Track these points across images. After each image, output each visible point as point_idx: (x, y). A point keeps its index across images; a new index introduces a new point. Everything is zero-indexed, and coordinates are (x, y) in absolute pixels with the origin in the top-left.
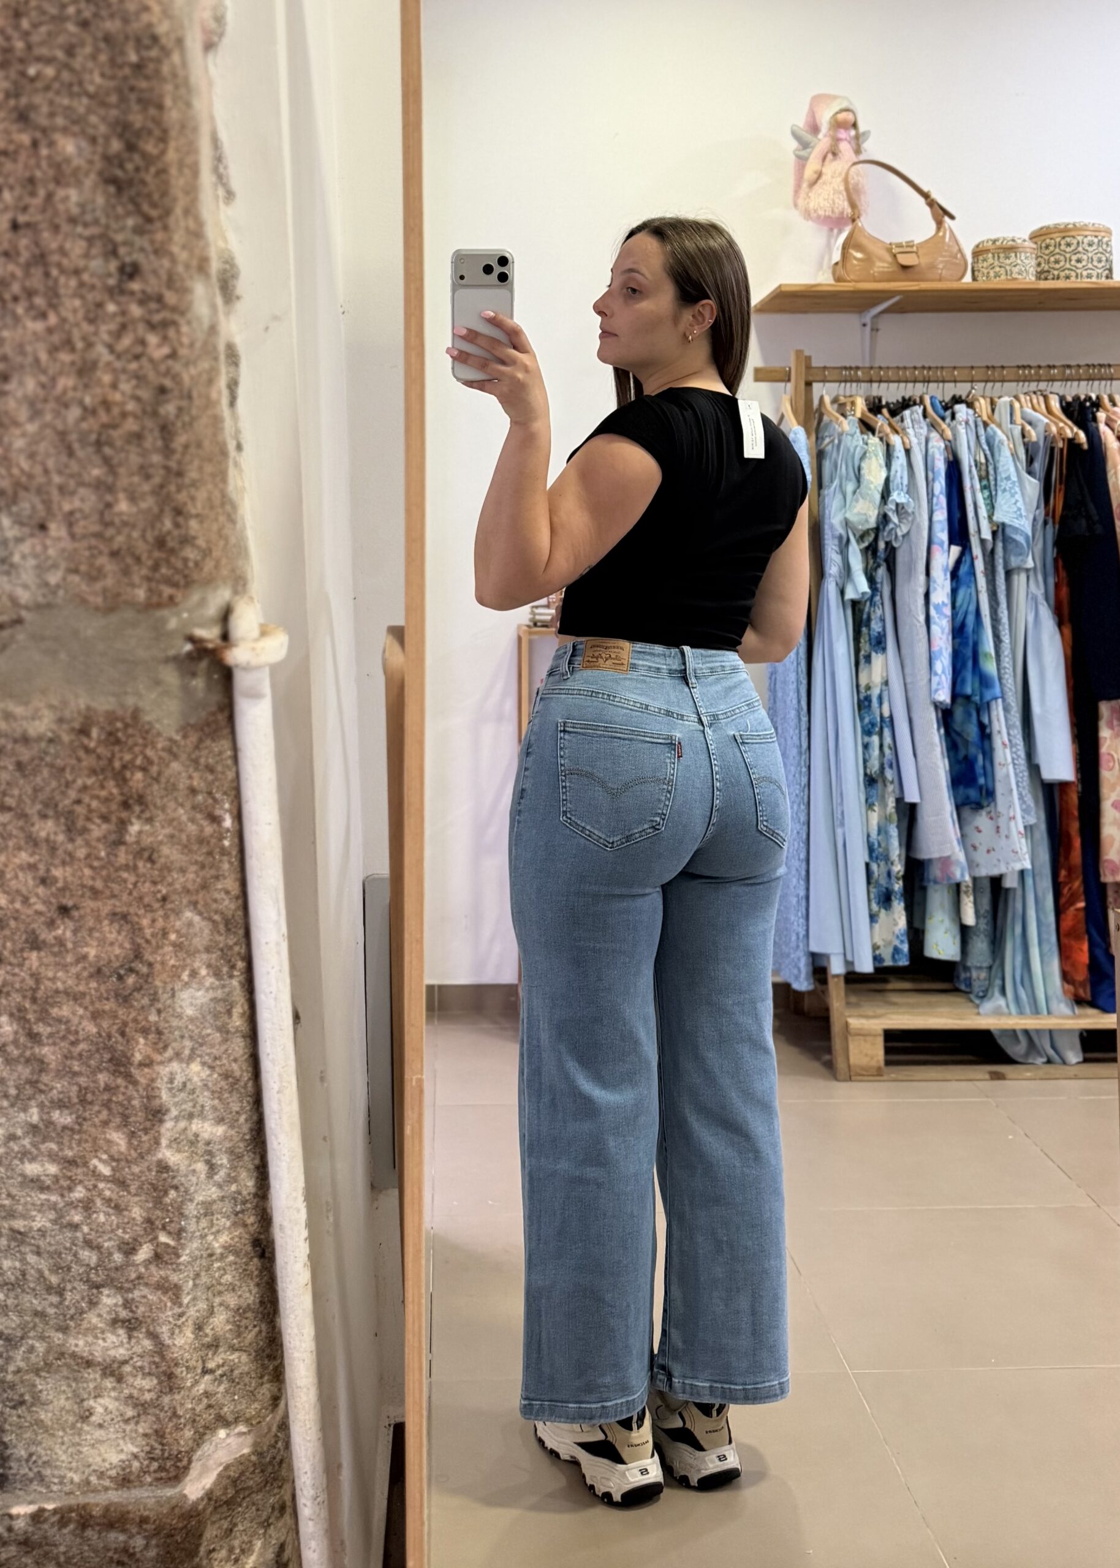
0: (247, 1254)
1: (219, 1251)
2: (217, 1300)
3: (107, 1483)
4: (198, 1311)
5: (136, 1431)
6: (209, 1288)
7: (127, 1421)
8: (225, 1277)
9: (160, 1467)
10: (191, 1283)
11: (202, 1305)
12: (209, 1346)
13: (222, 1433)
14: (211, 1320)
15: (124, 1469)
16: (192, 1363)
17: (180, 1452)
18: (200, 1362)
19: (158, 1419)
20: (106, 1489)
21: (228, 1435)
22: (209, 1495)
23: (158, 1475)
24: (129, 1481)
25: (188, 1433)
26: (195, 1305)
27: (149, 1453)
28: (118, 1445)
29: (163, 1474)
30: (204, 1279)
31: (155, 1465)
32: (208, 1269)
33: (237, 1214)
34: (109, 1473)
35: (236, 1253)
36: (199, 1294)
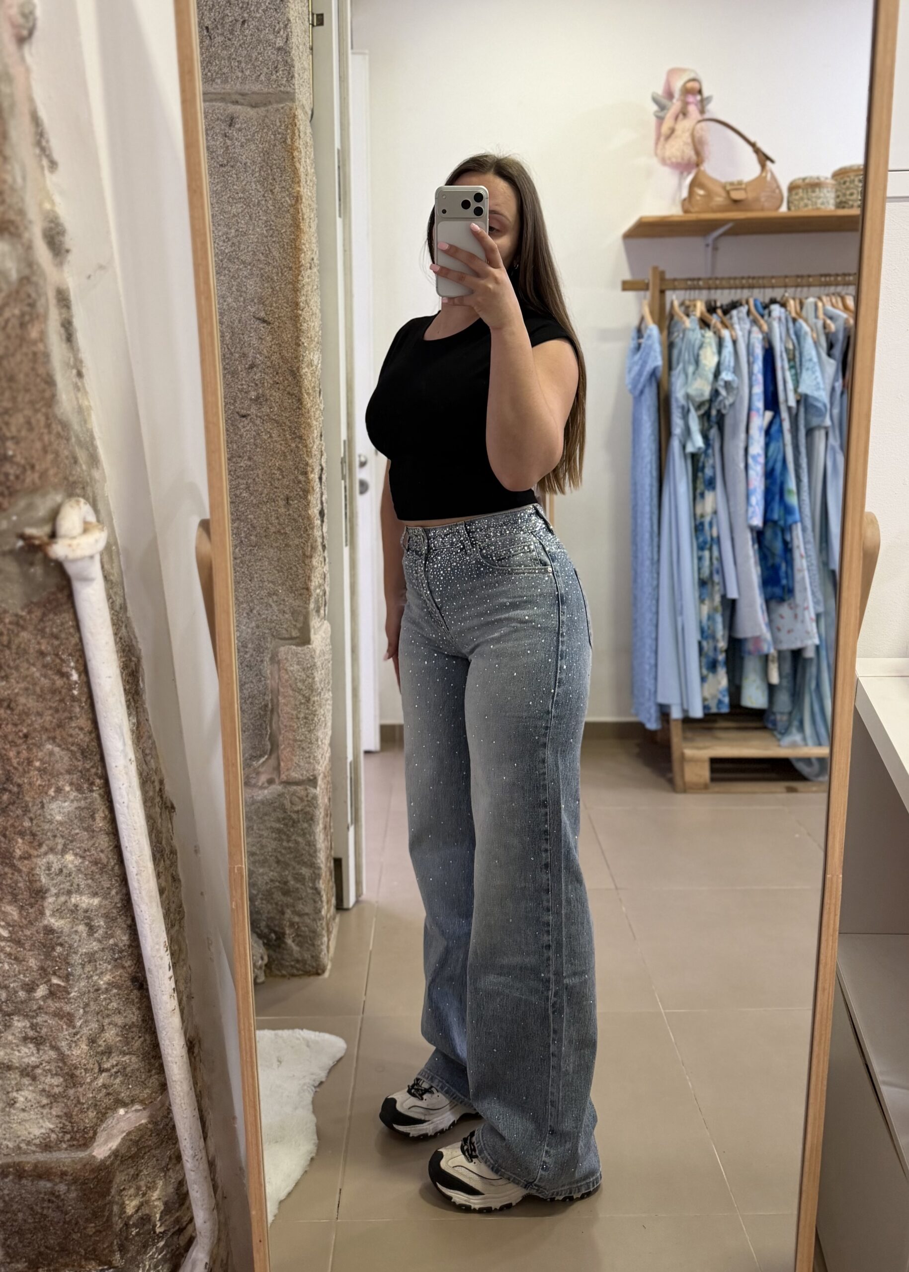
0: (128, 987)
1: (104, 987)
2: (107, 1021)
3: (33, 1148)
4: (91, 1030)
5: (51, 1113)
6: (98, 1013)
7: (43, 1107)
8: (112, 1004)
9: (71, 1138)
10: (81, 1011)
11: (94, 1025)
12: (103, 1053)
13: (122, 1111)
14: (103, 1035)
15: (45, 1139)
16: (90, 1066)
17: (86, 1128)
18: (96, 1065)
19: (66, 1105)
20: (34, 1152)
21: (127, 1112)
22: (115, 1154)
23: (71, 1143)
24: (50, 1147)
25: (92, 1114)
26: (87, 1026)
27: (62, 1128)
28: (39, 1123)
29: (75, 1143)
30: (93, 1006)
31: (68, 1137)
32: (96, 1000)
33: (116, 960)
34: (34, 1142)
35: (118, 987)
36: (90, 1018)
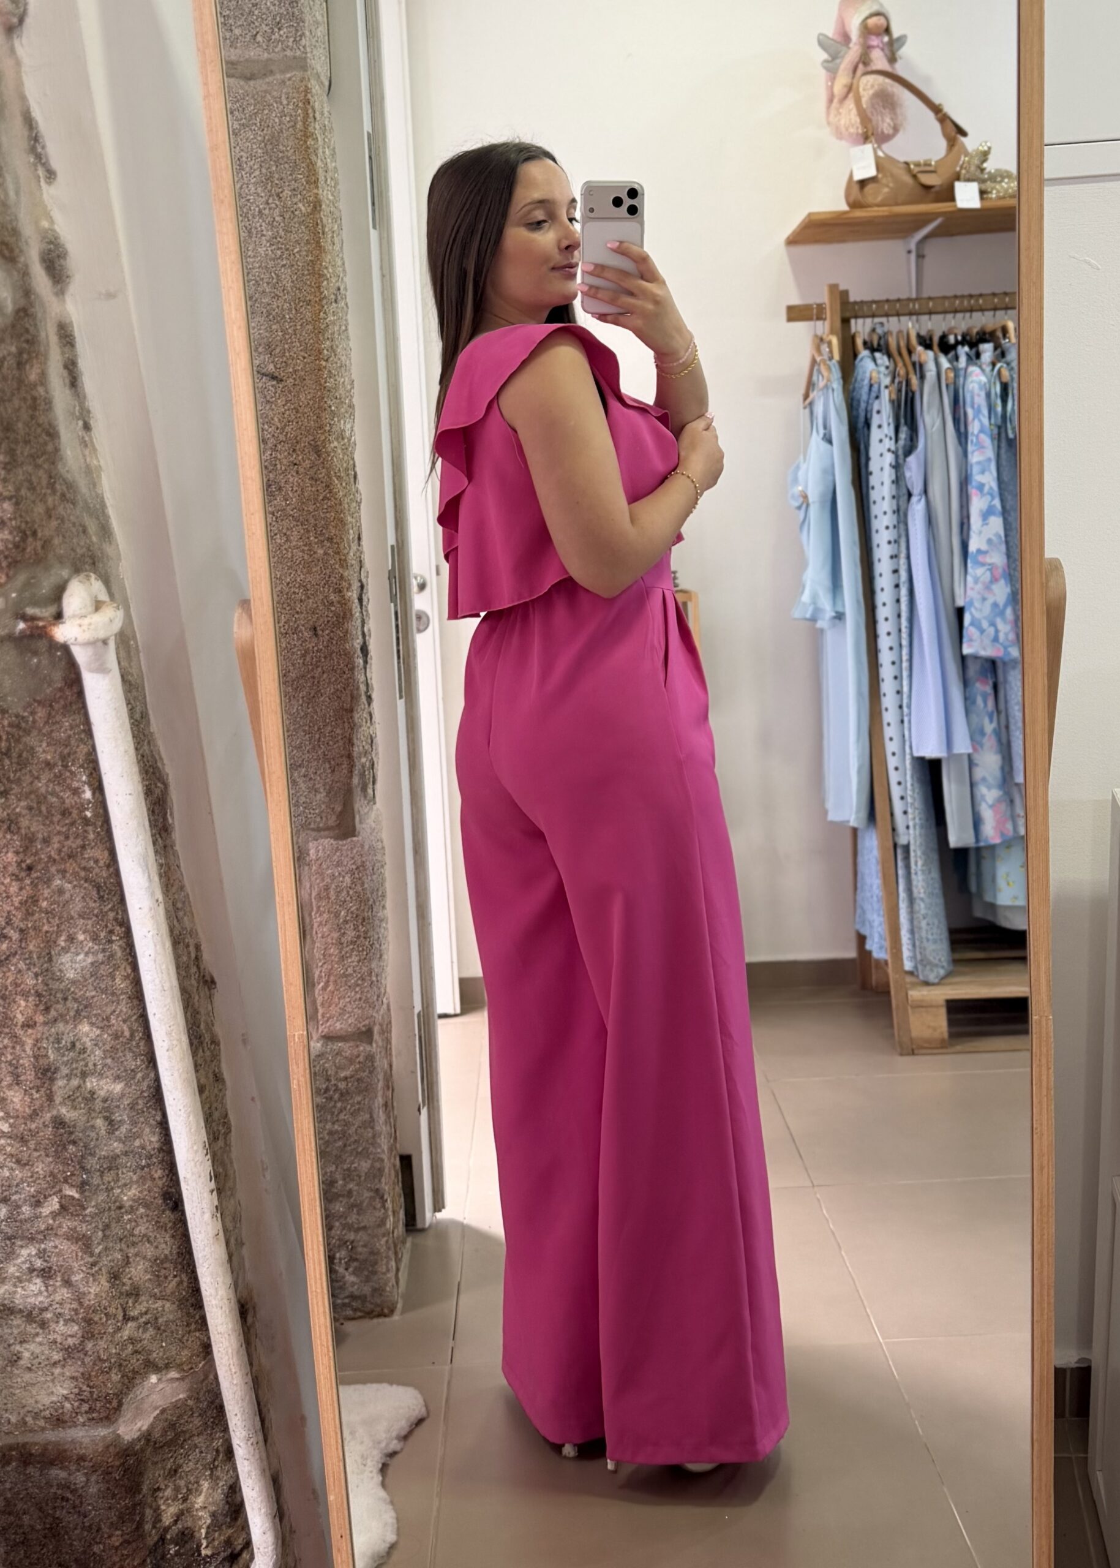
0: (158, 1207)
1: (128, 1204)
3: (42, 1423)
4: (113, 1261)
5: (63, 1374)
6: (121, 1240)
7: (54, 1365)
8: (139, 1228)
9: (90, 1408)
10: (100, 1234)
11: (117, 1256)
12: (128, 1294)
13: (154, 1378)
14: (127, 1270)
15: (56, 1411)
16: (112, 1310)
17: (108, 1394)
19: (83, 1362)
20: (43, 1429)
21: (160, 1380)
22: (147, 1437)
23: (90, 1416)
24: (64, 1422)
25: (115, 1377)
26: (107, 1256)
27: (79, 1394)
28: (48, 1388)
29: (94, 1415)
31: (85, 1407)
32: (118, 1221)
33: (143, 1168)
34: (42, 1414)
35: (147, 1205)
36: (111, 1244)
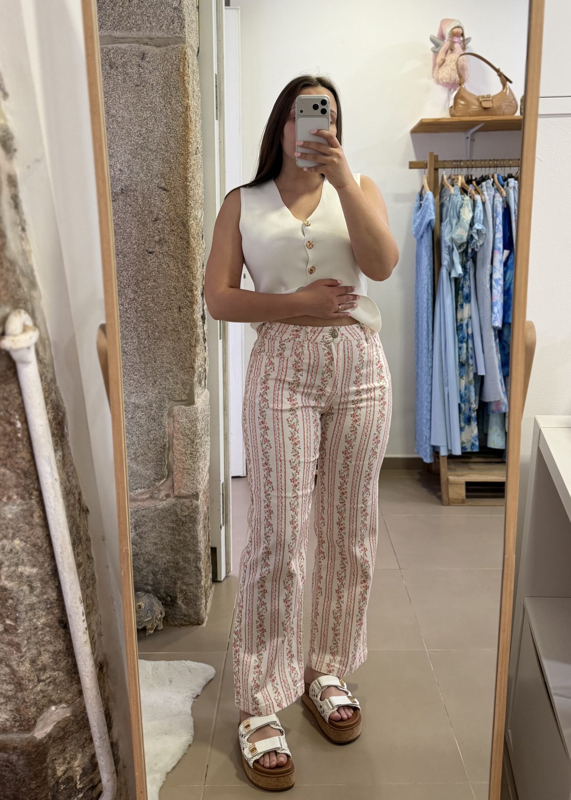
0: (56, 627)
1: (41, 626)
2: (42, 649)
4: (32, 654)
5: (6, 709)
6: (37, 644)
9: (20, 725)
10: (26, 642)
11: (34, 652)
12: (40, 669)
13: (53, 708)
14: (40, 658)
16: (32, 678)
17: (29, 718)
18: (36, 677)
19: (16, 703)
21: (56, 709)
22: (49, 736)
23: (20, 728)
24: (7, 731)
25: (33, 709)
26: (29, 652)
27: (14, 718)
29: (22, 728)
30: (33, 639)
31: (17, 724)
32: (35, 635)
35: (50, 627)
36: (31, 646)
